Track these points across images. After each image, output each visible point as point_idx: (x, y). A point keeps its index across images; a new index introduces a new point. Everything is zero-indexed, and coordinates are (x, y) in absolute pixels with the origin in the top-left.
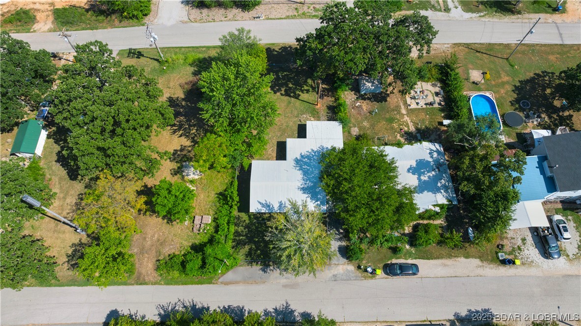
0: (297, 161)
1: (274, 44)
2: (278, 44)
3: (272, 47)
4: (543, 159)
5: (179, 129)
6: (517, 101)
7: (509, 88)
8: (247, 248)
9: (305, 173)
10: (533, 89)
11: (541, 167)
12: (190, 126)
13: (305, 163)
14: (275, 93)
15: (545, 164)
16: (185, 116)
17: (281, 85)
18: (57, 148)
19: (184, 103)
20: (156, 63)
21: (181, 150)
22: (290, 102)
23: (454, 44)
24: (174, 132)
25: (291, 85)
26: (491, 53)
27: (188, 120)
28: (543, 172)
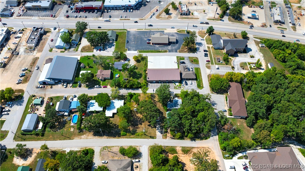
0: (115, 108)
1: (118, 138)
2: (117, 138)
3: (118, 137)
4: (70, 107)
5: (139, 118)
6: (66, 124)
7: (66, 127)
8: (125, 97)
9: (114, 105)
10: (60, 127)
11: (71, 106)
12: (137, 118)
13: (113, 108)
14: (118, 125)
15: (70, 106)
16: (138, 120)
17: (117, 127)
18: (164, 115)
19: (138, 123)
20: (146, 134)
21: (138, 113)
22: (115, 123)
23: (73, 139)
24: (140, 117)
25: (115, 127)
26: (65, 137)
27: (137, 120)
28: (71, 105)
